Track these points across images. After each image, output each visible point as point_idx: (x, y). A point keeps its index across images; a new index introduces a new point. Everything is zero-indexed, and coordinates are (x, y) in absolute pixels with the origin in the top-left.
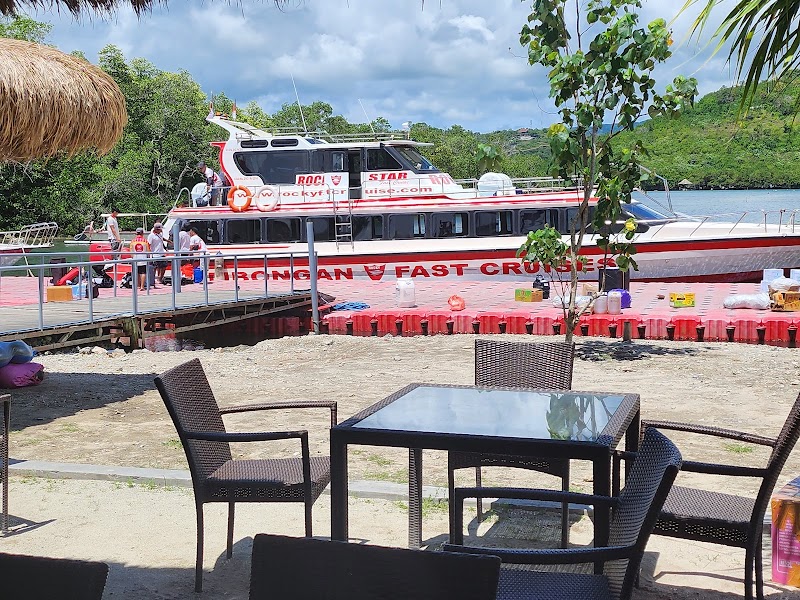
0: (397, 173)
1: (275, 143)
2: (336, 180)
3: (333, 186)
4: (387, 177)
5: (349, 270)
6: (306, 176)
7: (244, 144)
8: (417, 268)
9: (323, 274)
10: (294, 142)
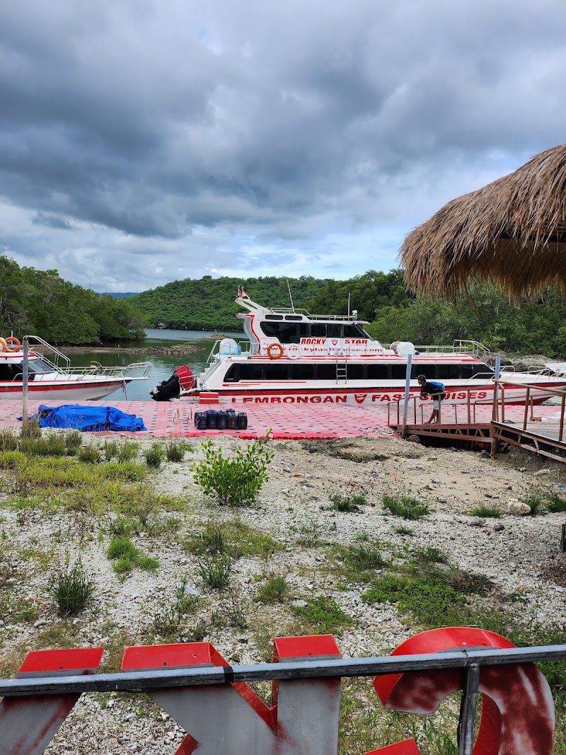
0: (361, 340)
1: (287, 318)
2: (335, 343)
3: (333, 347)
4: (355, 341)
5: (345, 397)
6: (307, 339)
7: (267, 317)
8: (385, 396)
9: (328, 399)
10: (300, 318)
